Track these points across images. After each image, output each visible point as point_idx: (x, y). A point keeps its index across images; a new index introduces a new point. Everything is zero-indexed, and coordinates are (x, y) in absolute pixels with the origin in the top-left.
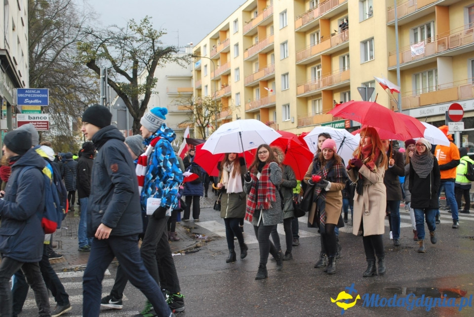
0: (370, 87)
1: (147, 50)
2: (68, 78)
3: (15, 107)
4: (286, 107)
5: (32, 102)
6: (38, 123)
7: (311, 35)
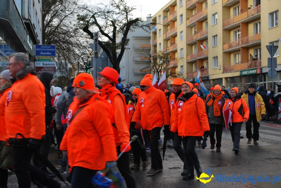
0: (275, 45)
1: (123, 20)
2: (67, 38)
3: (34, 57)
4: (215, 59)
5: (45, 54)
6: (49, 68)
7: (234, 8)
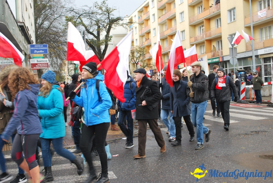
1: (105, 19)
2: (57, 38)
3: (29, 55)
6: (42, 64)
7: (198, 7)
